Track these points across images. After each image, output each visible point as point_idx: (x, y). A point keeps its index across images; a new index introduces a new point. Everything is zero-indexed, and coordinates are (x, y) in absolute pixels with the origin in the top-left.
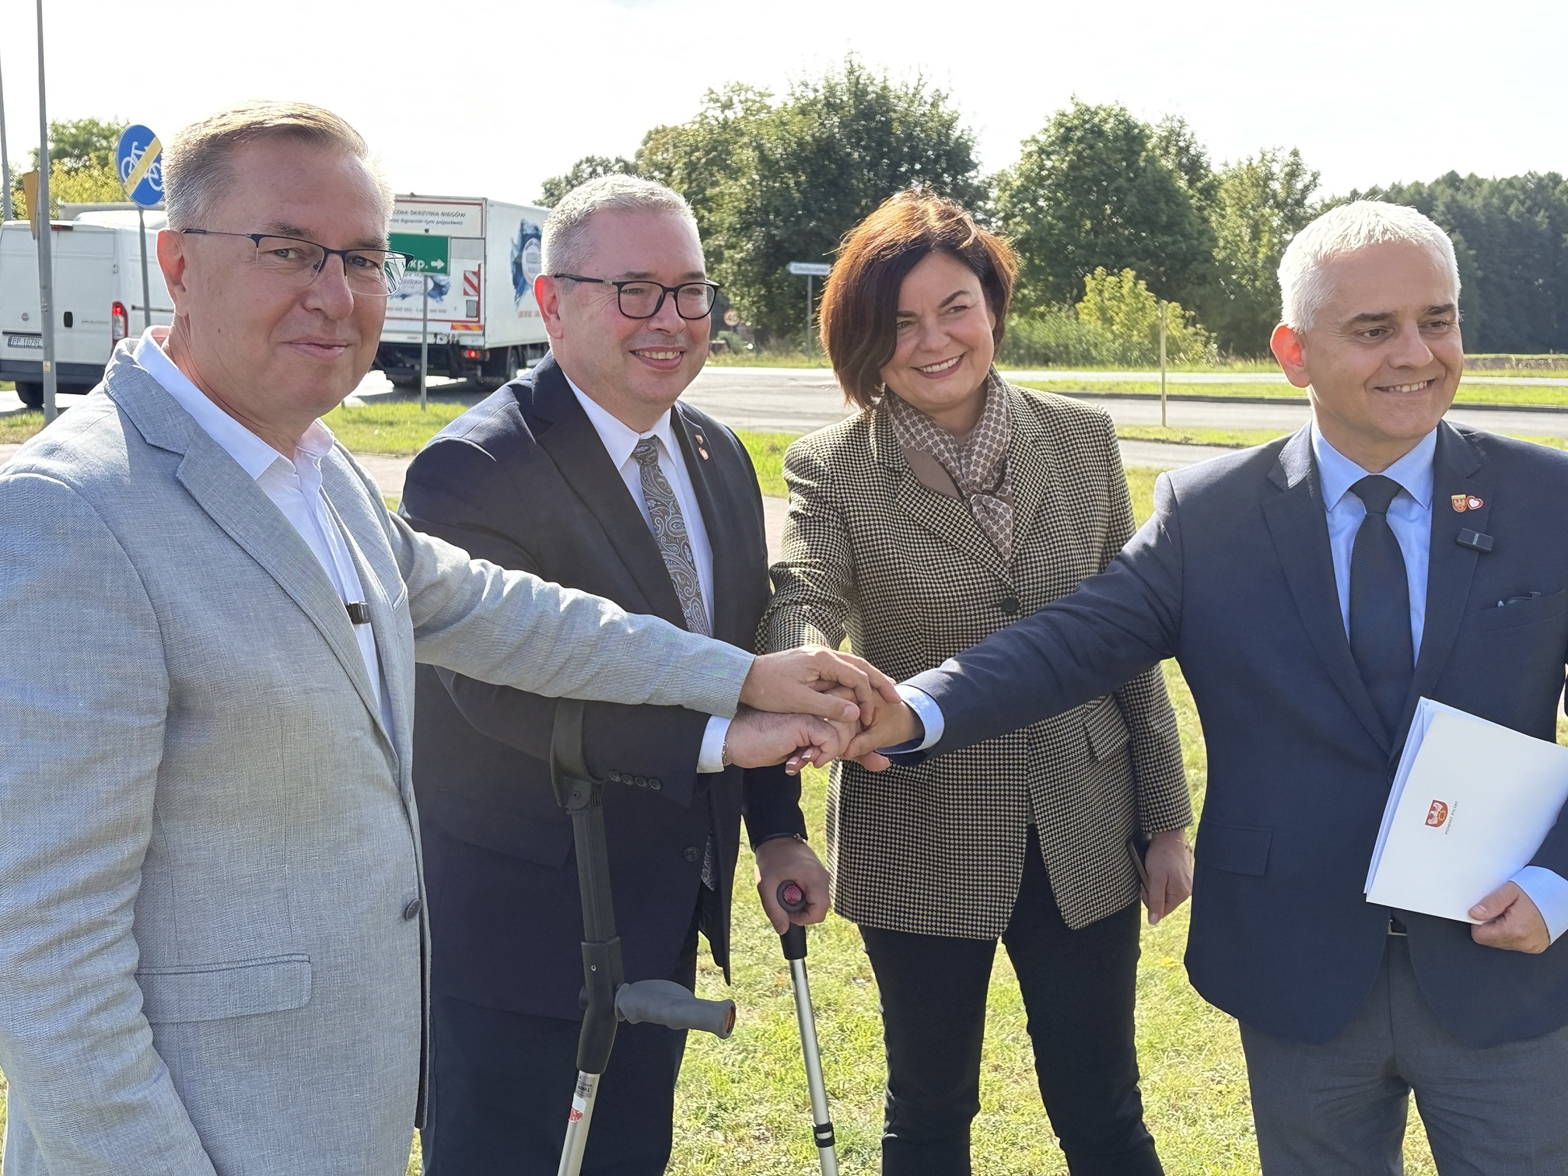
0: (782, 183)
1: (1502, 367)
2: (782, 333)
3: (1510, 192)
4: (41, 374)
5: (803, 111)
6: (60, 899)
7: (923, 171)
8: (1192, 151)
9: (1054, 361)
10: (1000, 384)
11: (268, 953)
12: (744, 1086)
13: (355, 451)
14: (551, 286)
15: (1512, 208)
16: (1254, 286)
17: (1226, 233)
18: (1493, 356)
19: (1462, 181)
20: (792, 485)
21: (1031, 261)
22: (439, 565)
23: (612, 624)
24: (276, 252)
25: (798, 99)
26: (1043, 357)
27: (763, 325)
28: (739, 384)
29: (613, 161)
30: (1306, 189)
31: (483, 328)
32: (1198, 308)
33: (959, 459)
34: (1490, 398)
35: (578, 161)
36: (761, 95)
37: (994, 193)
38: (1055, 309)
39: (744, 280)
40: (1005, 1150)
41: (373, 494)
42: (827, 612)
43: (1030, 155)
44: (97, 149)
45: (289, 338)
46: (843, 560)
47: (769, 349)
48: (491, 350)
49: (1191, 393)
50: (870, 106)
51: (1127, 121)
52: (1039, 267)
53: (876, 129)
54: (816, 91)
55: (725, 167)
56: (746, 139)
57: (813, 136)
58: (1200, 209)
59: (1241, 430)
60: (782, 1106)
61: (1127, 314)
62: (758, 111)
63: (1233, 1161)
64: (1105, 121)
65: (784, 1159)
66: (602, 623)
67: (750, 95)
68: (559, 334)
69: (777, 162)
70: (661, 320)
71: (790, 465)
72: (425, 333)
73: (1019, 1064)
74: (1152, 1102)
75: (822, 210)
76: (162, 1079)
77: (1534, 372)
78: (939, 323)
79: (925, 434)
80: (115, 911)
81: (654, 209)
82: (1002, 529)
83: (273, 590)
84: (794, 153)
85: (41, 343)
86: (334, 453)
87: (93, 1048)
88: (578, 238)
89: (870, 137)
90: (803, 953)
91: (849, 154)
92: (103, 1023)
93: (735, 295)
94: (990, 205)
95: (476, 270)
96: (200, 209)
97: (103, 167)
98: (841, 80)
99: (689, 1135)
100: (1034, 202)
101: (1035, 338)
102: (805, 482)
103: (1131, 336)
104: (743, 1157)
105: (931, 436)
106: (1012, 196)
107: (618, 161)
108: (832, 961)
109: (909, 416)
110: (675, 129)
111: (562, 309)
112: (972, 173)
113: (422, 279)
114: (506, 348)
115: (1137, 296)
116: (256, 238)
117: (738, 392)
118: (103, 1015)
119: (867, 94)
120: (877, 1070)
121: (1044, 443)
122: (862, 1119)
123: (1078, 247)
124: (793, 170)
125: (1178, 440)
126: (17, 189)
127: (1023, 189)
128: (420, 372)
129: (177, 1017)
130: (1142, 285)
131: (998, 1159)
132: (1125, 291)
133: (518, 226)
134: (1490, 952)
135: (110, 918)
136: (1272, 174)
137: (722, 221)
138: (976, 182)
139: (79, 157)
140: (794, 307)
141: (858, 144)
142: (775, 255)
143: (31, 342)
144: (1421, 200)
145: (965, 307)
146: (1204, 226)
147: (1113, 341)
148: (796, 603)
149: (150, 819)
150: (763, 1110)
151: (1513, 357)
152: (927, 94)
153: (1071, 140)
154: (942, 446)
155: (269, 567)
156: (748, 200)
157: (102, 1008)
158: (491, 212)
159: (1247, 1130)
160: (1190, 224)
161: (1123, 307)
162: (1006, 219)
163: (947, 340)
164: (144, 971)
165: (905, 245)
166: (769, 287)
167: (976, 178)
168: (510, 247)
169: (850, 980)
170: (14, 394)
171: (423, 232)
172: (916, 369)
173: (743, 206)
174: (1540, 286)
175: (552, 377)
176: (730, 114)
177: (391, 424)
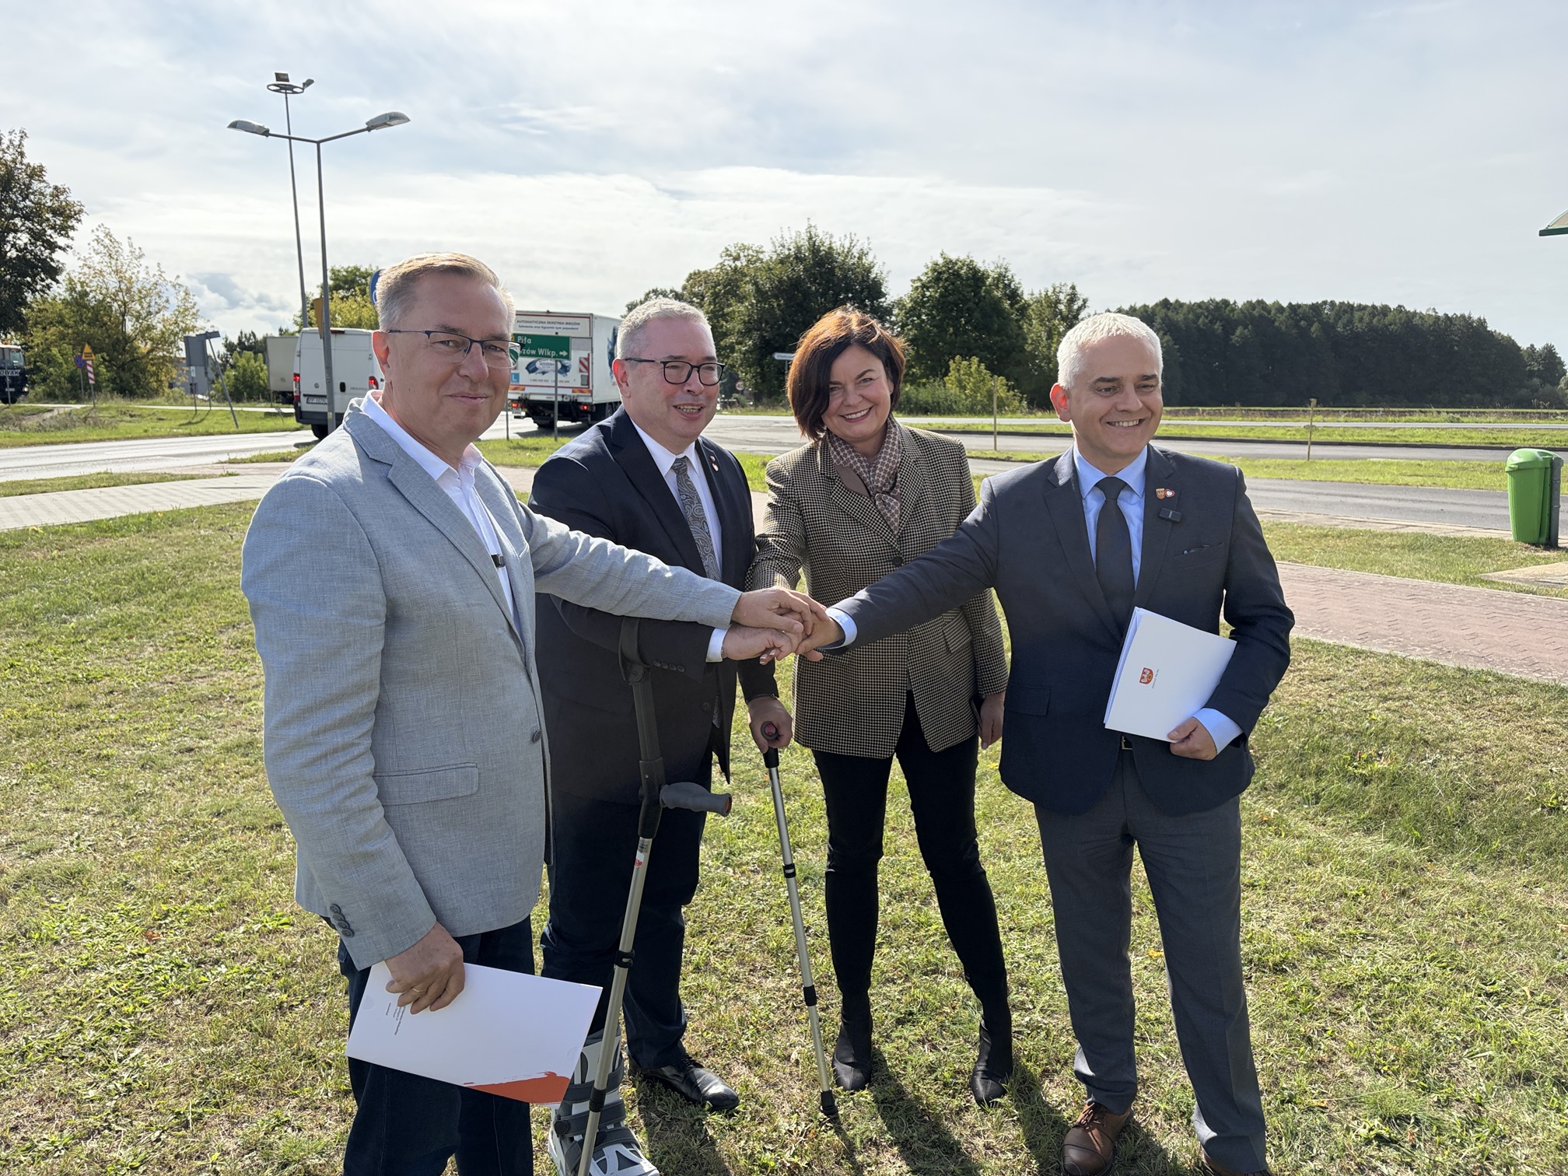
0: (769, 305)
1: (1194, 415)
2: (770, 395)
3: (1199, 311)
4: (326, 420)
5: (782, 262)
6: (326, 730)
7: (852, 298)
8: (1012, 286)
9: (931, 412)
10: (895, 426)
11: (452, 762)
12: (745, 841)
13: (496, 465)
14: (623, 366)
15: (1201, 320)
16: (1048, 367)
17: (1032, 335)
18: (1189, 408)
19: (1171, 304)
20: (771, 487)
21: (917, 352)
22: (549, 532)
23: (655, 571)
24: (442, 342)
25: (778, 255)
26: (924, 410)
27: (759, 390)
28: (744, 426)
29: (669, 292)
30: (1080, 309)
31: (591, 392)
32: (1016, 380)
33: (869, 472)
34: (1186, 433)
35: (647, 291)
36: (757, 252)
37: (896, 311)
38: (932, 381)
39: (747, 363)
40: (898, 877)
41: (508, 490)
42: (788, 565)
43: (917, 288)
44: (359, 285)
45: (450, 393)
46: (799, 532)
47: (762, 405)
48: (596, 405)
49: (1011, 430)
50: (822, 258)
51: (974, 268)
52: (922, 355)
53: (825, 272)
54: (790, 250)
55: (735, 295)
56: (748, 279)
57: (788, 277)
58: (1018, 321)
59: (1041, 453)
60: (768, 852)
61: (974, 383)
62: (755, 262)
63: (1032, 883)
64: (961, 268)
65: (768, 884)
66: (649, 570)
67: (750, 252)
68: (628, 395)
69: (767, 292)
70: (690, 385)
71: (769, 474)
72: (556, 395)
73: (907, 826)
74: (984, 848)
75: (793, 321)
76: (390, 838)
77: (1212, 418)
78: (856, 389)
79: (849, 457)
80: (359, 737)
81: (686, 318)
82: (893, 515)
83: (448, 546)
84: (777, 287)
85: (326, 401)
86: (483, 466)
87: (347, 819)
88: (640, 335)
89: (822, 278)
90: (777, 764)
91: (810, 288)
92: (353, 804)
93: (742, 372)
94: (893, 318)
95: (586, 356)
96: (397, 318)
97: (363, 295)
98: (804, 243)
99: (712, 870)
100: (919, 317)
101: (920, 398)
102: (777, 485)
103: (976, 397)
104: (744, 883)
105: (852, 458)
106: (906, 313)
107: (671, 291)
108: (797, 767)
109: (840, 445)
110: (705, 272)
111: (630, 379)
112: (883, 300)
113: (554, 362)
114: (605, 404)
115: (980, 373)
116: (428, 333)
117: (744, 430)
118: (353, 799)
119: (820, 251)
120: (822, 830)
121: (922, 462)
122: (815, 859)
123: (945, 343)
124: (776, 297)
125: (1003, 458)
126: (311, 309)
127: (913, 309)
128: (553, 418)
129: (398, 802)
130: (983, 366)
131: (894, 882)
132: (973, 369)
133: (612, 330)
134: (1181, 760)
135: (356, 741)
136: (1060, 300)
137: (734, 328)
138: (885, 304)
139: (349, 289)
140: (777, 379)
141: (815, 281)
142: (765, 348)
143: (321, 401)
144: (1146, 315)
145: (871, 379)
146: (1020, 332)
147: (966, 400)
148: (769, 559)
149: (378, 682)
150: (756, 855)
151: (1200, 408)
152: (855, 252)
153: (941, 279)
154: (859, 464)
155: (445, 532)
156: (749, 315)
157: (353, 795)
158: (596, 322)
159: (1040, 864)
160: (1011, 330)
161: (972, 380)
162: (902, 327)
163: (861, 398)
164: (378, 774)
165: (835, 340)
166: (762, 367)
167: (886, 302)
168: (607, 343)
169: (808, 778)
170: (311, 432)
171: (554, 334)
172: (843, 416)
173: (747, 319)
174: (1217, 366)
175: (624, 421)
176: (738, 264)
177: (536, 449)
